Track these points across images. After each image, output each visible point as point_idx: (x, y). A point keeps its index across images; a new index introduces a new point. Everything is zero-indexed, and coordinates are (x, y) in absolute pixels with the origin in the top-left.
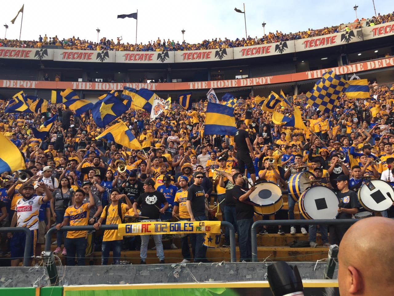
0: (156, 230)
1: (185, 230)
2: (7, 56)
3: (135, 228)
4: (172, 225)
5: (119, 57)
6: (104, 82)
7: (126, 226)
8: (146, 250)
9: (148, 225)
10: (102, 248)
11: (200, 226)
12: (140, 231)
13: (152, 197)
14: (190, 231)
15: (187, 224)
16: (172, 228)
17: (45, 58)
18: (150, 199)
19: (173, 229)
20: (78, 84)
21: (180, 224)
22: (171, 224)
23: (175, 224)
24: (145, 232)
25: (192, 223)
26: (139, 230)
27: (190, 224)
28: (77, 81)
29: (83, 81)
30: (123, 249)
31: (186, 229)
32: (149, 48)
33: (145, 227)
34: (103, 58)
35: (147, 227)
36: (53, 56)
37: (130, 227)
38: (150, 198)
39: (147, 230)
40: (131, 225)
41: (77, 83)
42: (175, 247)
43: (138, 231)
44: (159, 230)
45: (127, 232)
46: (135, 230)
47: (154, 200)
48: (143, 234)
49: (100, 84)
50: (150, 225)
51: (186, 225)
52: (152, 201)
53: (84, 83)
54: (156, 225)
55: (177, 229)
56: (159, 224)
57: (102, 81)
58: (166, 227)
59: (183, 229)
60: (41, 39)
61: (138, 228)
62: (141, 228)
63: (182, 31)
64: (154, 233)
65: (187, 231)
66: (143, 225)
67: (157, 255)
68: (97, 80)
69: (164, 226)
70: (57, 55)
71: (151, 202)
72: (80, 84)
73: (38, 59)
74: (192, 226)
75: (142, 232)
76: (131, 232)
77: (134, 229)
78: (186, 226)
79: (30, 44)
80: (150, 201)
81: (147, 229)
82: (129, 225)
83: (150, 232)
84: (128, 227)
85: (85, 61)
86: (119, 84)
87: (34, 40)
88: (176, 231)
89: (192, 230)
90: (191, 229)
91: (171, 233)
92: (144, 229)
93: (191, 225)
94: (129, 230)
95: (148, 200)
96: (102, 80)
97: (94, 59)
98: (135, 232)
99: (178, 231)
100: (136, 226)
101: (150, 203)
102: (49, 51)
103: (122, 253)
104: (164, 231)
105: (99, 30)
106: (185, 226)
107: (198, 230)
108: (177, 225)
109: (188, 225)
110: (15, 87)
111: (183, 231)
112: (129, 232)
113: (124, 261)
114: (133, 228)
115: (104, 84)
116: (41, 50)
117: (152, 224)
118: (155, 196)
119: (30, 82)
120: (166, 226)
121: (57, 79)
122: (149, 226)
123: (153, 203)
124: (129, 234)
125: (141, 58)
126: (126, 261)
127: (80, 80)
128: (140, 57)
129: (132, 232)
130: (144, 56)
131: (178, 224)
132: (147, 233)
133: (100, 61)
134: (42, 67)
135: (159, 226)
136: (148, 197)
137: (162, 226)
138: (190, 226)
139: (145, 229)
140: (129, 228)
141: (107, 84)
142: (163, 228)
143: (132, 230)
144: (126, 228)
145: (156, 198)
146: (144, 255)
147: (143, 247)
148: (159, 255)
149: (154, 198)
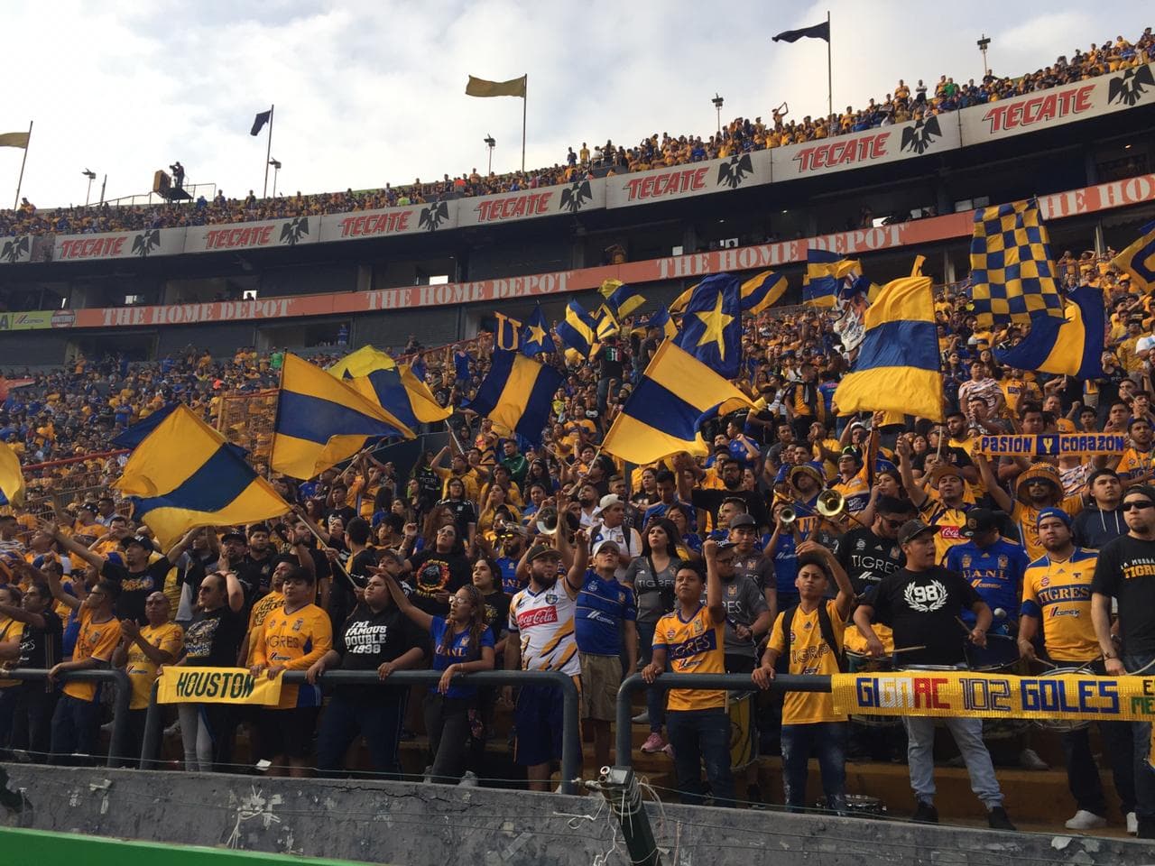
0: (969, 701)
1: (1084, 707)
2: (496, 216)
3: (889, 689)
4: (1029, 687)
5: (784, 165)
6: (742, 245)
7: (859, 681)
8: (930, 763)
9: (936, 681)
11: (1146, 693)
12: (911, 703)
13: (928, 588)
14: (1105, 710)
15: (1093, 683)
16: (1030, 697)
17: (587, 205)
18: (923, 594)
19: (1036, 700)
20: (674, 261)
21: (1061, 683)
22: (1023, 682)
23: (1043, 683)
24: (928, 706)
25: (1114, 684)
26: (904, 696)
27: (1102, 684)
28: (670, 255)
29: (686, 253)
30: (851, 756)
31: (1089, 705)
32: (873, 117)
33: (926, 690)
34: (737, 177)
35: (935, 690)
36: (605, 197)
37: (871, 685)
38: (922, 588)
39: (933, 701)
40: (876, 681)
41: (670, 260)
42: (1038, 761)
43: (900, 700)
44: (980, 701)
45: (862, 703)
46: (893, 697)
47: (936, 597)
48: (922, 713)
49: (733, 253)
50: (945, 681)
51: (1087, 688)
52: (930, 599)
53: (688, 259)
54: (967, 684)
55: (1050, 702)
56: (978, 681)
57: (736, 245)
58: (1007, 693)
59: (1077, 704)
60: (572, 157)
61: (900, 692)
62: (910, 690)
63: (979, 43)
64: (959, 712)
65: (1094, 710)
66: (917, 681)
67: (975, 790)
68: (722, 243)
69: (1000, 688)
70: (615, 192)
71: (928, 603)
72: (678, 261)
73: (568, 211)
74: (1114, 695)
75: (917, 705)
76: (878, 705)
77: (887, 695)
78: (1090, 694)
79: (548, 176)
80: (924, 600)
81: (936, 697)
82: (868, 680)
83: (947, 706)
84: (863, 684)
85: (689, 193)
86: (787, 245)
87: (556, 165)
88: (1046, 708)
89: (1115, 709)
90: (1110, 705)
91: (1029, 715)
92: (923, 695)
93: (1108, 689)
94: (873, 696)
95: (913, 596)
96: (736, 241)
97: (712, 185)
98: (892, 704)
99: (1054, 708)
100: (893, 684)
101: (924, 608)
102: (596, 184)
103: (851, 768)
104: (1000, 708)
105: (722, 100)
106: (1083, 694)
107: (1139, 709)
108: (1049, 689)
109: (1095, 690)
110: (519, 294)
111: (1074, 710)
112: (869, 704)
113: (858, 797)
114: (881, 688)
115: (744, 251)
116: (575, 187)
117: (952, 680)
118: (937, 584)
119: (554, 277)
120: (1007, 688)
121: (618, 258)
122: (939, 685)
123: (933, 607)
124: (872, 711)
125: (849, 154)
126: (866, 798)
127: (678, 251)
128: (847, 151)
129: (882, 704)
130: (858, 148)
131: (1052, 683)
132: (935, 712)
133: (727, 188)
134: (581, 231)
135: (978, 687)
136: (911, 587)
137: (991, 688)
138: (1103, 693)
139: (928, 695)
140: (867, 689)
141: (752, 251)
142: (995, 695)
143: (882, 698)
144: (859, 687)
145: (943, 590)
146: (927, 782)
147: (917, 755)
148: (982, 790)
149: (935, 589)
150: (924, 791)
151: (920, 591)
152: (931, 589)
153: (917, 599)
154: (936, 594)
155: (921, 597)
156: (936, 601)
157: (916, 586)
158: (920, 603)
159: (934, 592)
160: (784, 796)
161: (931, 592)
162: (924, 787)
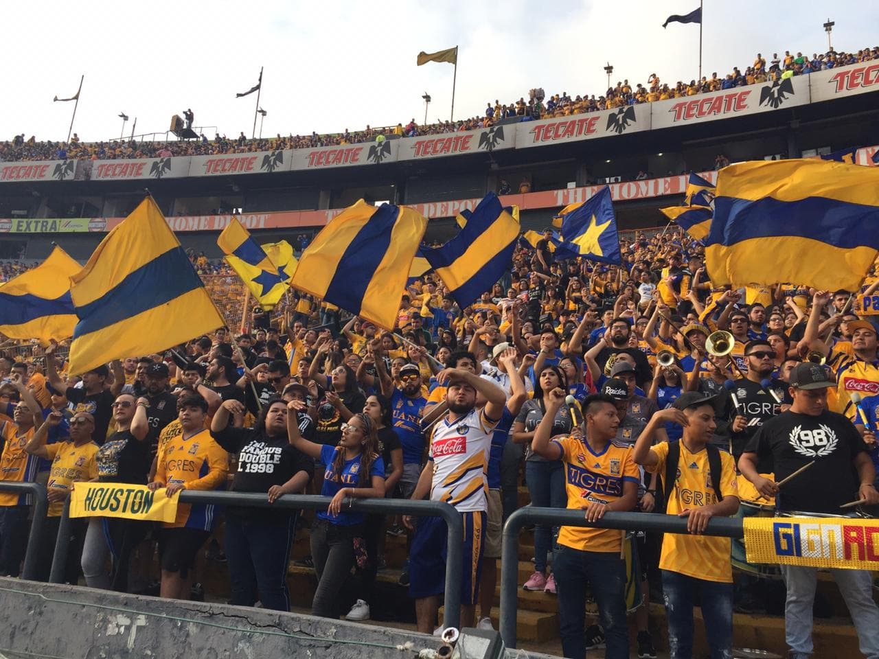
3: (815, 537)
7: (777, 526)
9: (871, 530)
10: (667, 599)
12: (840, 554)
13: (815, 432)
18: (810, 438)
24: (862, 558)
26: (832, 546)
33: (859, 540)
35: (870, 541)
37: (791, 531)
38: (809, 432)
39: (868, 552)
40: (797, 527)
43: (827, 550)
45: (780, 551)
46: (817, 546)
47: (825, 442)
52: (819, 444)
61: (826, 540)
62: (839, 539)
66: (847, 530)
71: (816, 448)
75: (848, 556)
76: (799, 554)
77: (811, 545)
80: (812, 444)
81: (871, 548)
82: (788, 526)
84: (782, 530)
92: (855, 546)
94: (794, 544)
95: (799, 439)
98: (816, 554)
100: (818, 531)
101: (812, 453)
112: (788, 552)
114: (804, 535)
118: (825, 428)
122: (875, 535)
123: (821, 453)
124: (793, 560)
129: (804, 553)
132: (871, 565)
136: (797, 430)
139: (861, 545)
140: (786, 536)
143: (804, 546)
144: (776, 534)
145: (833, 435)
146: (803, 641)
147: (794, 610)
148: (871, 651)
149: (823, 434)
150: (800, 650)
151: (806, 435)
152: (819, 434)
153: (804, 443)
154: (825, 439)
155: (808, 441)
156: (825, 446)
157: (802, 429)
158: (806, 448)
159: (823, 436)
160: (669, 648)
161: (820, 437)
162: (801, 646)
